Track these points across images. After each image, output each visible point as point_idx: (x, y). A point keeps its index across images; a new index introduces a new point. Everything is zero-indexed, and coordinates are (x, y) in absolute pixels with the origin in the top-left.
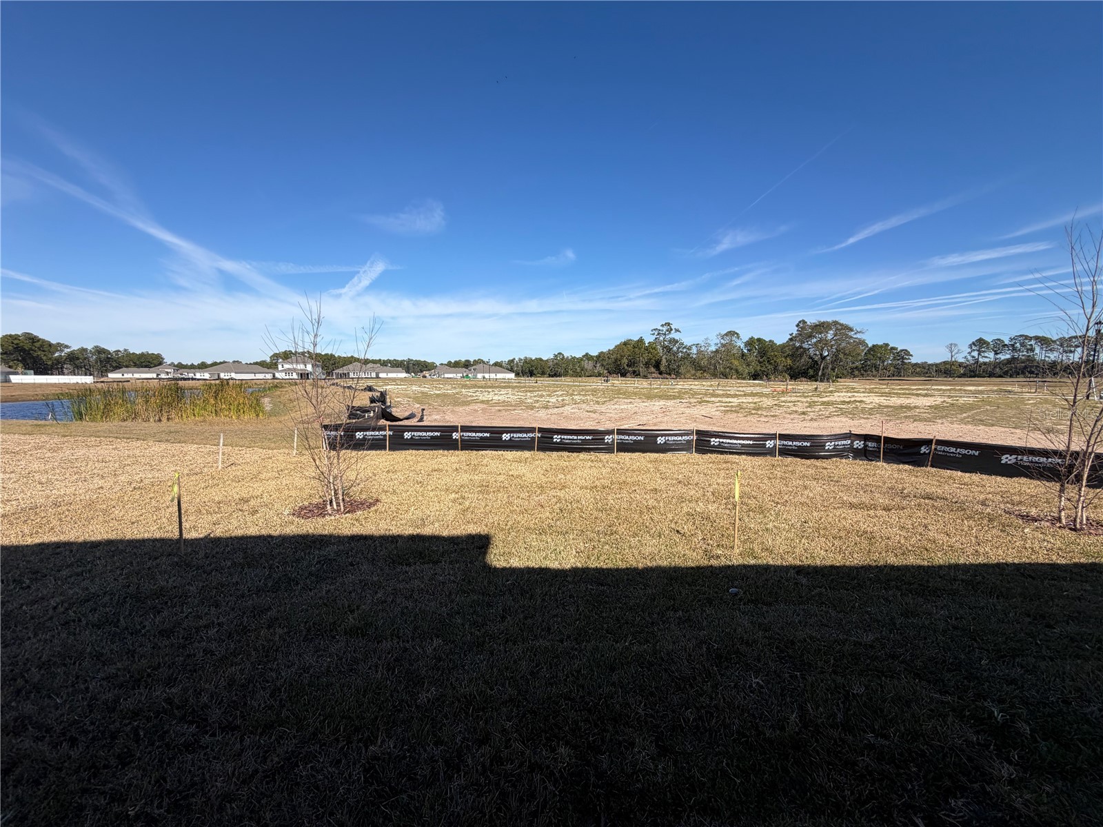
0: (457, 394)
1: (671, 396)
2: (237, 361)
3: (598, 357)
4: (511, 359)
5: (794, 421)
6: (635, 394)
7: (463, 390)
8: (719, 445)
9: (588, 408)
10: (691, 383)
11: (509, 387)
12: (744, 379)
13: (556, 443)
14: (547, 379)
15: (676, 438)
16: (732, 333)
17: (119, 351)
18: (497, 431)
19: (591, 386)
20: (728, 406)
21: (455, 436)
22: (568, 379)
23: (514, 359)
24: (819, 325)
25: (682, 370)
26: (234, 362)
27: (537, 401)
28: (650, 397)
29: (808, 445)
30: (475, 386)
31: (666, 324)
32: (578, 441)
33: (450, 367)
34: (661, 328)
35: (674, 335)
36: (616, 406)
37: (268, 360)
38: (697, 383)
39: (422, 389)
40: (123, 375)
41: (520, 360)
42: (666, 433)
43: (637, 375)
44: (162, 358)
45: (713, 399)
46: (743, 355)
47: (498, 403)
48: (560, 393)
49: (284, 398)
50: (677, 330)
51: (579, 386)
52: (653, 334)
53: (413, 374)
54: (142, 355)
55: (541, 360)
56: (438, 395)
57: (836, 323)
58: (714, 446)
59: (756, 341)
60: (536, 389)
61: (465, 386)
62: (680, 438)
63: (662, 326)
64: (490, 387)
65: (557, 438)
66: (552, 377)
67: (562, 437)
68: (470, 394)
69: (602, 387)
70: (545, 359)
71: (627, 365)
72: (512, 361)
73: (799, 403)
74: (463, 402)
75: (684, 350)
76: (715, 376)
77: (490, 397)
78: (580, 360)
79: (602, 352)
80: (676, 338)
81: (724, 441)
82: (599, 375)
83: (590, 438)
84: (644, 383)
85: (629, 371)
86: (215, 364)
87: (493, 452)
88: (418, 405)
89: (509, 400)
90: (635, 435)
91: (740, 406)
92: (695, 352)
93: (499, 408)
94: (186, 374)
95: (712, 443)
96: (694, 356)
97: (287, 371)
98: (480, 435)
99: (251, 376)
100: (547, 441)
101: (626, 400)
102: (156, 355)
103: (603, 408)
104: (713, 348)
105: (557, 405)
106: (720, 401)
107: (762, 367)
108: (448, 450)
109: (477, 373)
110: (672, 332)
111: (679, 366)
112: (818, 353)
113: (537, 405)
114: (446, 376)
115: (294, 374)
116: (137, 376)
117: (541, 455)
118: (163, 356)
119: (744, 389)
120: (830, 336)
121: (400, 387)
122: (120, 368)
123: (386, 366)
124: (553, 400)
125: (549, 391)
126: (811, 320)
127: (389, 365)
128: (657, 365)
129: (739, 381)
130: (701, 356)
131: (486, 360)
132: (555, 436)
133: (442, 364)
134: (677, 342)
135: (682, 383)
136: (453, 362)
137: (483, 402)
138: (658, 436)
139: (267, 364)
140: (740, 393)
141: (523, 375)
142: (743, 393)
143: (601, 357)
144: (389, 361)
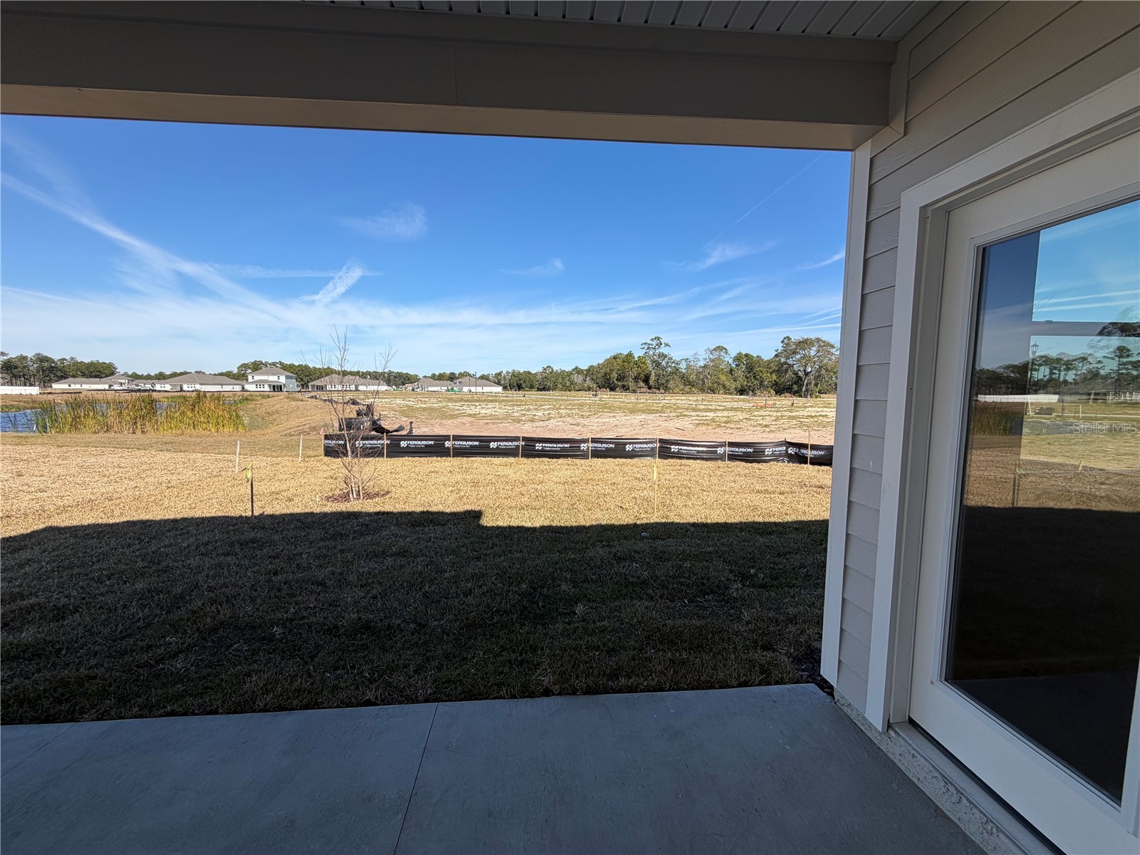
0: (444, 407)
1: (653, 410)
2: (200, 372)
3: (588, 370)
4: (499, 372)
5: (754, 433)
6: (620, 408)
7: (449, 404)
8: (678, 451)
9: (572, 421)
10: (678, 398)
11: (496, 401)
12: (731, 394)
13: (538, 450)
14: (535, 393)
15: (642, 446)
16: (720, 348)
17: (65, 359)
18: (485, 440)
19: (578, 400)
20: (702, 420)
21: (447, 444)
22: (557, 393)
23: (502, 372)
24: (803, 342)
25: (671, 384)
26: (196, 372)
27: (524, 415)
28: (633, 411)
29: (752, 451)
30: (462, 400)
31: (656, 338)
32: (558, 449)
33: (434, 379)
34: (651, 342)
35: (663, 350)
36: (599, 420)
37: (235, 371)
38: (683, 398)
39: (407, 403)
40: (70, 386)
41: (508, 372)
42: (634, 441)
43: (626, 390)
44: (114, 368)
45: (692, 413)
46: (731, 370)
47: (485, 417)
48: (547, 407)
49: (261, 411)
50: (667, 345)
51: (568, 400)
52: (643, 348)
53: (394, 387)
54: (92, 364)
55: (529, 373)
56: (424, 409)
57: (818, 340)
58: (674, 453)
59: (743, 357)
60: (524, 403)
61: (451, 400)
62: (645, 446)
63: (652, 340)
64: (477, 401)
65: (539, 446)
66: (541, 390)
67: (544, 445)
68: (456, 408)
69: (589, 402)
70: (533, 372)
71: (617, 380)
72: (500, 374)
73: (767, 417)
74: (450, 415)
75: (673, 365)
76: (703, 391)
77: (477, 410)
78: (569, 374)
79: (592, 366)
80: (666, 353)
81: (683, 448)
82: (589, 389)
83: (568, 446)
84: (632, 398)
85: (618, 386)
86: (174, 375)
87: (482, 459)
88: (406, 419)
89: (496, 413)
90: (607, 443)
91: (713, 420)
92: (685, 367)
93: (487, 421)
94: (143, 385)
95: (672, 450)
96: (684, 371)
97: (257, 383)
98: (470, 443)
99: (218, 388)
100: (530, 448)
101: (610, 414)
102: (107, 364)
103: (586, 422)
104: (702, 363)
105: (543, 419)
106: (697, 416)
107: (748, 382)
108: (441, 457)
109: (462, 386)
110: (662, 346)
111: (667, 381)
112: (802, 369)
113: (524, 418)
114: (430, 389)
115: (266, 386)
116: (86, 387)
117: (524, 460)
118: (116, 365)
119: (725, 404)
120: (813, 353)
121: (383, 400)
122: (65, 378)
123: (365, 378)
124: (540, 414)
125: (536, 405)
126: (796, 337)
127: (369, 377)
128: (646, 380)
129: (725, 396)
130: (690, 371)
131: (472, 372)
132: (537, 445)
133: (425, 377)
134: (666, 356)
135: (669, 398)
136: (437, 374)
137: (470, 415)
138: (626, 444)
139: (234, 375)
140: (721, 408)
141: (511, 389)
142: (723, 408)
143: (590, 371)
144: (369, 373)
